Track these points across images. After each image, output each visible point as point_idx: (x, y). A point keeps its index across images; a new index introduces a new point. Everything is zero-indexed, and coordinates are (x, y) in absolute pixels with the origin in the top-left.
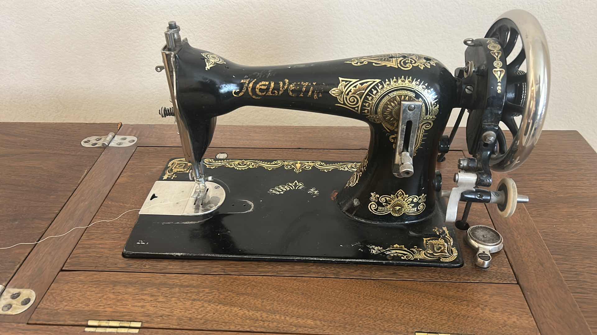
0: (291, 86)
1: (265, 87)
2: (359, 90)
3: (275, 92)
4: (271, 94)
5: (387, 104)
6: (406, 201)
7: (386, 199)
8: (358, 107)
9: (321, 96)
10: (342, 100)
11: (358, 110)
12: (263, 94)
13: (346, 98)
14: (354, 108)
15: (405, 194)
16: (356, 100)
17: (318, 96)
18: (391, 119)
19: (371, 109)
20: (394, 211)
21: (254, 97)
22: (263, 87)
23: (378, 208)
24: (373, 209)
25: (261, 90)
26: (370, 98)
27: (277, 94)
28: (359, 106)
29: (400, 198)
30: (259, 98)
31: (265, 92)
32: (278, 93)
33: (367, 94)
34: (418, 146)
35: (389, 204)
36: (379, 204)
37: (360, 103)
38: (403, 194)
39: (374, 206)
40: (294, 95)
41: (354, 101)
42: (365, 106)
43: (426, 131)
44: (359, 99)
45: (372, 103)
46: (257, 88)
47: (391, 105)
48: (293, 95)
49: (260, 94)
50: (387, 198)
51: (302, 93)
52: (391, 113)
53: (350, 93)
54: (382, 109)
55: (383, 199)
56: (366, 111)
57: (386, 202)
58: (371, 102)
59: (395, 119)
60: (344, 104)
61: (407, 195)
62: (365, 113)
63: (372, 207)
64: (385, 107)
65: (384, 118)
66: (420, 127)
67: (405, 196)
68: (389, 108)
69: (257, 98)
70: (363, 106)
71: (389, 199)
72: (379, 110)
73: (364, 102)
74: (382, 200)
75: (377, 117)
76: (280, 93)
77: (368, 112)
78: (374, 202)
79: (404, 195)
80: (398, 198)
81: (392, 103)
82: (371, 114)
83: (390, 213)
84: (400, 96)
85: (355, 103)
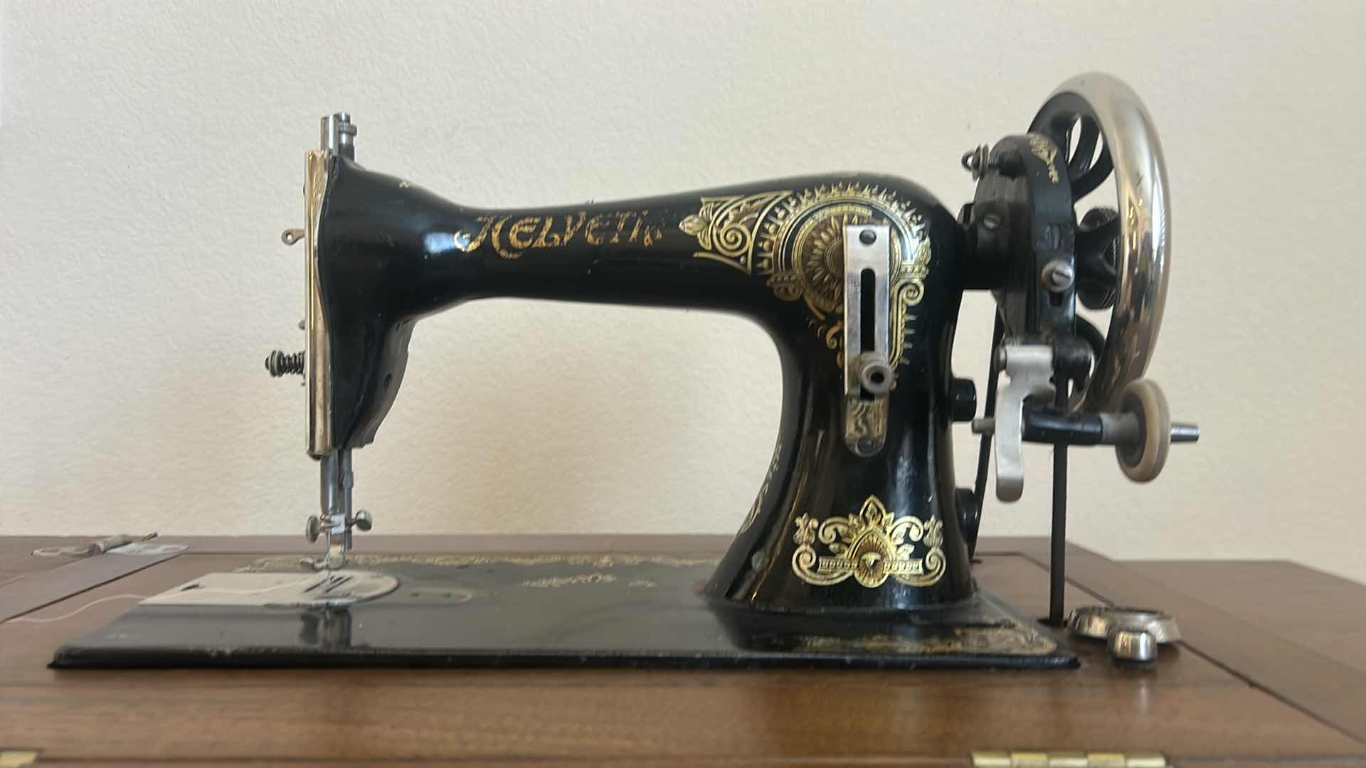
0: (593, 221)
1: (532, 229)
2: (746, 212)
3: (553, 238)
4: (544, 244)
5: (811, 238)
6: (891, 534)
7: (836, 530)
8: (746, 254)
9: (659, 236)
10: (708, 240)
11: (746, 264)
12: (527, 244)
13: (718, 236)
14: (737, 259)
15: (884, 512)
16: (740, 237)
17: (653, 236)
18: (826, 279)
19: (776, 255)
20: (863, 567)
21: (503, 253)
22: (526, 229)
23: (817, 562)
24: (804, 567)
25: (522, 236)
26: (771, 229)
27: (558, 243)
28: (747, 252)
29: (872, 525)
30: (516, 256)
31: (530, 241)
32: (562, 239)
33: (766, 220)
34: (897, 357)
35: (848, 545)
36: (822, 550)
37: (750, 244)
38: (879, 511)
39: (807, 557)
40: (597, 242)
41: (736, 239)
42: (762, 250)
43: (910, 310)
44: (747, 233)
45: (778, 239)
46: (514, 232)
47: (821, 238)
48: (595, 240)
49: (519, 244)
50: (841, 528)
51: (617, 235)
52: (822, 260)
53: (726, 223)
54: (800, 253)
55: (830, 532)
56: (765, 263)
57: (839, 539)
58: (774, 238)
59: (833, 278)
60: (714, 250)
61: (892, 515)
62: (762, 269)
63: (803, 561)
64: (809, 247)
65: (809, 276)
66: (896, 296)
67: (886, 517)
68: (816, 247)
69: (511, 256)
70: (757, 249)
71: (846, 529)
72: (795, 255)
73: (759, 239)
74: (828, 535)
75: (793, 278)
76: (566, 239)
77: (770, 266)
78: (807, 543)
79: (882, 516)
80: (867, 524)
81: (823, 235)
82: (777, 269)
83: (853, 576)
84: (839, 218)
85: (738, 244)
